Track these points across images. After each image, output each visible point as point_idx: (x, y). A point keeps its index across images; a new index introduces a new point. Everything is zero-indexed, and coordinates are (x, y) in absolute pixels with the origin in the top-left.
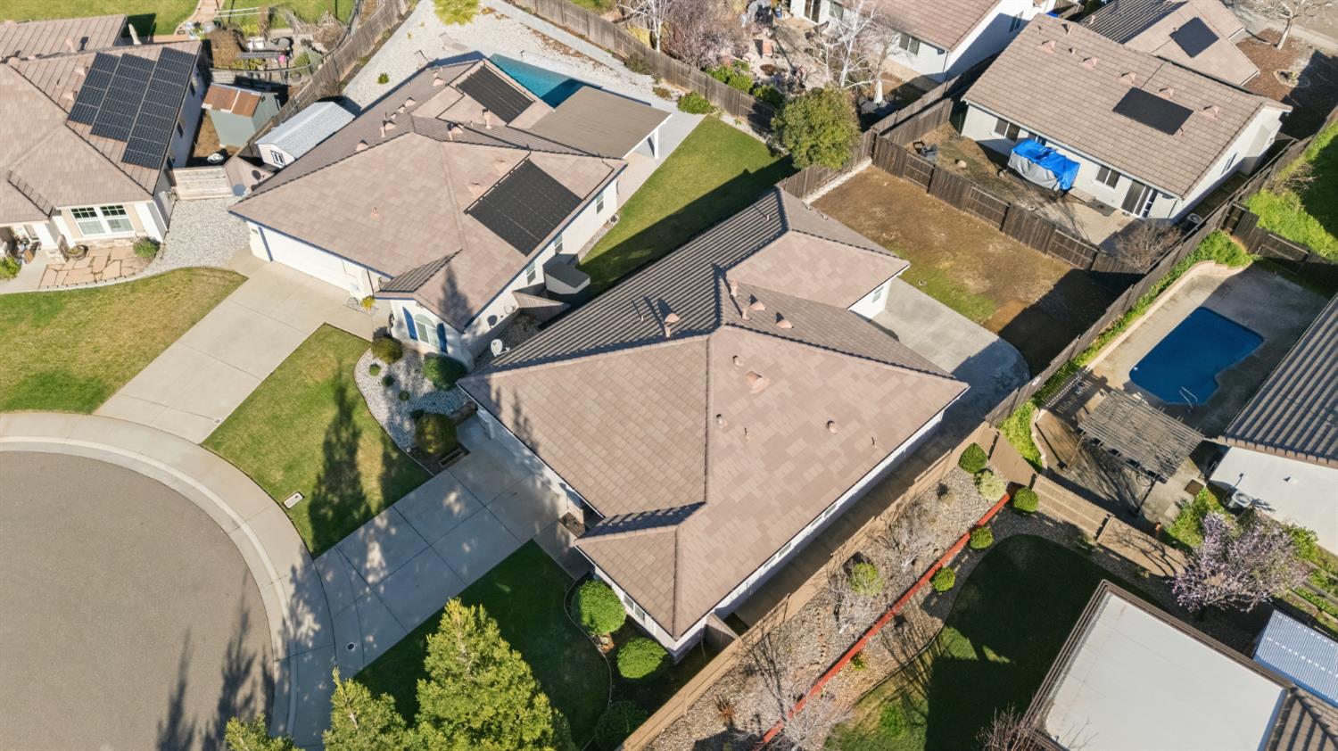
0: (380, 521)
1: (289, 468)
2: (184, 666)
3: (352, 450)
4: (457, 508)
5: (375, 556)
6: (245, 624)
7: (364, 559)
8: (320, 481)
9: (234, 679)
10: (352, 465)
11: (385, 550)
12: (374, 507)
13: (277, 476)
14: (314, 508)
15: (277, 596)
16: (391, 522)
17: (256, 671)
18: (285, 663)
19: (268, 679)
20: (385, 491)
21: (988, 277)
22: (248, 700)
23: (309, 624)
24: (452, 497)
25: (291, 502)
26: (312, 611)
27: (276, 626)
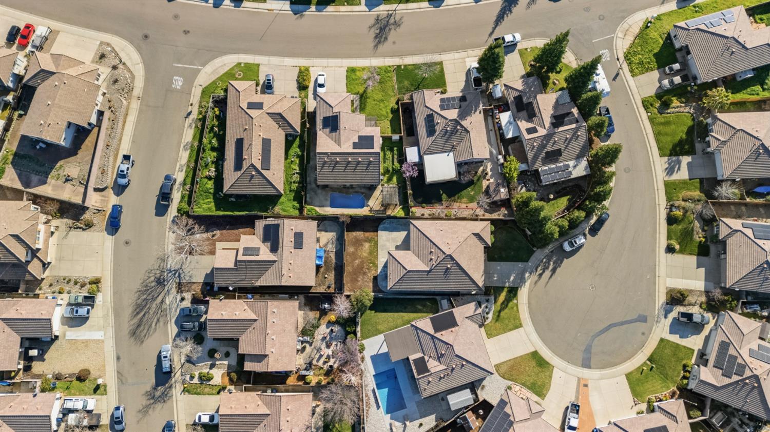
0: (507, 285)
1: (513, 309)
3: (504, 302)
4: (496, 276)
5: (512, 278)
6: (536, 282)
8: (511, 301)
9: (541, 275)
10: (505, 299)
11: (510, 278)
12: (507, 288)
14: (514, 297)
16: (505, 283)
17: (538, 273)
18: (533, 272)
19: (536, 271)
20: (503, 290)
21: (362, 245)
22: (541, 270)
23: (527, 275)
24: (495, 279)
25: (516, 302)
26: (525, 277)
27: (531, 279)
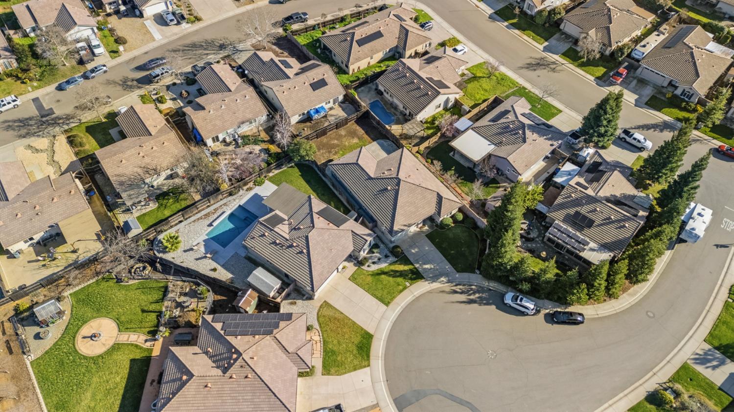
0: (417, 266)
1: (399, 285)
2: (453, 302)
3: (397, 271)
4: (416, 250)
5: (426, 266)
6: (443, 292)
7: (427, 269)
8: (405, 278)
10: (401, 271)
12: (413, 267)
13: (401, 287)
14: (411, 279)
15: (436, 285)
16: (418, 263)
17: (454, 288)
18: (452, 282)
19: (456, 286)
20: (409, 265)
21: (353, 137)
22: (460, 289)
23: (444, 279)
24: (413, 251)
25: (408, 284)
26: (439, 278)
27: (442, 285)
